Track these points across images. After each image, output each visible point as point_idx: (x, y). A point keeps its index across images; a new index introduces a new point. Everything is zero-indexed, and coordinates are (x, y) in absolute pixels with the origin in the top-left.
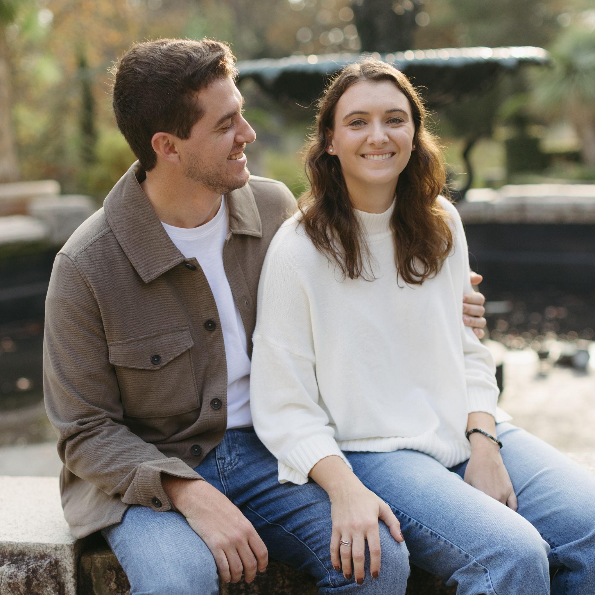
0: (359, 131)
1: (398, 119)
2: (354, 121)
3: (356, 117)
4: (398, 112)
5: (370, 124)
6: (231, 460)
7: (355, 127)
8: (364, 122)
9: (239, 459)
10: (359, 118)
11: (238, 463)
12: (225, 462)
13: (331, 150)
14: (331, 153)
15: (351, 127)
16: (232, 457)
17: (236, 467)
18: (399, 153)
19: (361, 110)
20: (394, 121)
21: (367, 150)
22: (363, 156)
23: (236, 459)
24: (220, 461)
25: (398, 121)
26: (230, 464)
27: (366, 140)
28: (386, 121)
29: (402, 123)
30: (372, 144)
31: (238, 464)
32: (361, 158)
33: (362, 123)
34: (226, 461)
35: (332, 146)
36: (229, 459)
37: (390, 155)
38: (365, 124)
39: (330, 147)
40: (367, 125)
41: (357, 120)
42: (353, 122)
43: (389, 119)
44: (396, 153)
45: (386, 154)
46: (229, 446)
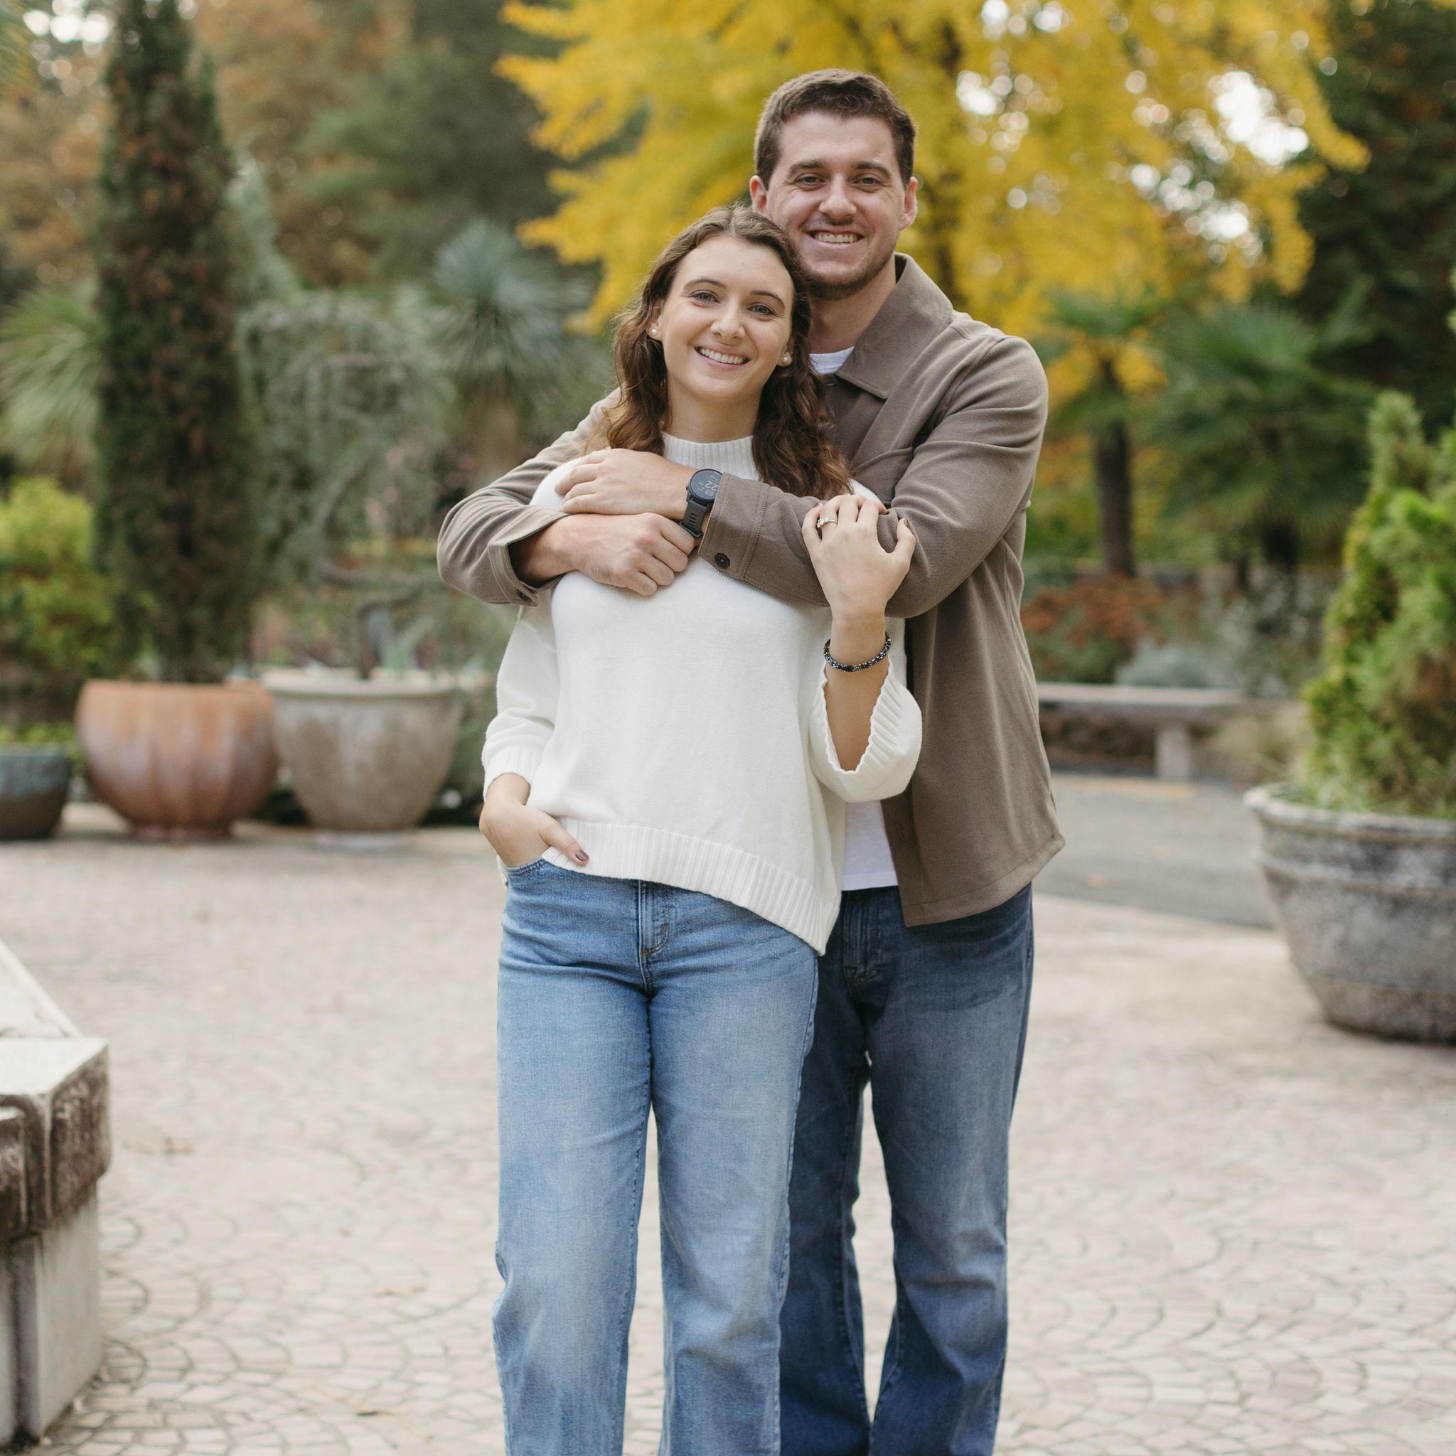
0: (703, 310)
1: (767, 308)
2: (701, 292)
3: (704, 288)
4: (771, 298)
5: (723, 303)
6: (865, 972)
7: (699, 302)
8: (715, 298)
9: (878, 972)
10: (710, 290)
11: (875, 976)
12: (855, 972)
13: (654, 331)
14: (655, 336)
15: (692, 299)
16: (868, 969)
17: (870, 980)
18: (755, 362)
19: (715, 278)
20: (760, 310)
21: (707, 341)
22: (698, 349)
23: (873, 972)
24: (848, 970)
25: (767, 311)
26: (864, 975)
27: (709, 325)
28: (749, 307)
29: (771, 317)
30: (717, 334)
31: (875, 979)
32: (695, 353)
33: (712, 299)
34: (858, 972)
35: (658, 325)
36: (862, 970)
37: (741, 360)
38: (716, 301)
39: (654, 325)
40: (717, 303)
41: (705, 292)
42: (698, 292)
43: (754, 305)
44: (749, 360)
45: (735, 355)
46: (866, 953)
